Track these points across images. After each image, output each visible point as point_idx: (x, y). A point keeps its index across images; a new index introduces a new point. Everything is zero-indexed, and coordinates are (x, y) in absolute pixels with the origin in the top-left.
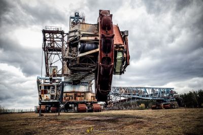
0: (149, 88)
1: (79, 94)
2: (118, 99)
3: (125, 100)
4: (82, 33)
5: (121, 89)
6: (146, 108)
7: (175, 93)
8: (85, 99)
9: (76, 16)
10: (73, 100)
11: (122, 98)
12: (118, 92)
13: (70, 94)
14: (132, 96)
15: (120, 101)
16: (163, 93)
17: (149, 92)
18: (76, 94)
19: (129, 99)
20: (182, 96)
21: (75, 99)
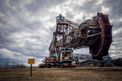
4: (90, 24)
5: (84, 55)
6: (94, 66)
7: (111, 58)
9: (60, 16)
12: (82, 57)
14: (89, 59)
15: (83, 62)
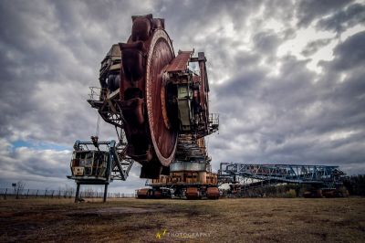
0: (297, 166)
1: (190, 174)
2: (249, 181)
3: (259, 183)
4: (114, 59)
5: (252, 167)
6: (297, 196)
7: (342, 173)
8: (198, 181)
10: (182, 183)
11: (256, 181)
12: (248, 172)
13: (178, 174)
14: (270, 178)
15: (251, 185)
16: (321, 173)
17: (298, 172)
18: (186, 174)
19: (266, 182)
20: (354, 178)
21: (185, 180)
